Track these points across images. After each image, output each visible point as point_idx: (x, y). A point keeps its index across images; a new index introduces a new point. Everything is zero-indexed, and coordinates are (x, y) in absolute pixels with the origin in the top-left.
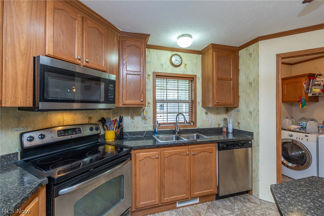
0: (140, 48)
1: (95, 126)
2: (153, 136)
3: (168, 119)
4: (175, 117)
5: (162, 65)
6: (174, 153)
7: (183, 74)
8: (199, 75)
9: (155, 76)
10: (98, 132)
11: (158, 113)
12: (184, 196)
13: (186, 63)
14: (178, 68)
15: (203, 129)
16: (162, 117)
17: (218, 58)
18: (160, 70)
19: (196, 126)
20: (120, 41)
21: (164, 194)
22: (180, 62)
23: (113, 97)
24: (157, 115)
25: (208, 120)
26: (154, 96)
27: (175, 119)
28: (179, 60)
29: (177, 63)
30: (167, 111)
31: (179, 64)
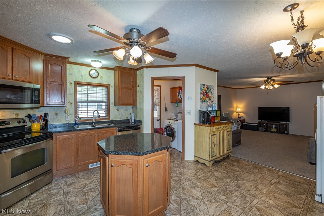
0: (61, 66)
1: (22, 120)
2: (74, 127)
3: (89, 115)
4: (93, 113)
5: (82, 76)
6: (86, 135)
7: (100, 83)
8: (112, 84)
9: (76, 84)
10: (25, 124)
11: (80, 110)
12: (94, 161)
13: (102, 76)
14: (95, 79)
15: (115, 121)
16: (83, 113)
17: (122, 75)
18: (80, 80)
19: (110, 119)
20: (44, 60)
21: (79, 160)
22: (97, 75)
23: (38, 100)
24: (79, 112)
25: (119, 115)
26: (75, 99)
27: (92, 115)
28: (97, 73)
29: (95, 76)
30: (88, 109)
31: (96, 76)
